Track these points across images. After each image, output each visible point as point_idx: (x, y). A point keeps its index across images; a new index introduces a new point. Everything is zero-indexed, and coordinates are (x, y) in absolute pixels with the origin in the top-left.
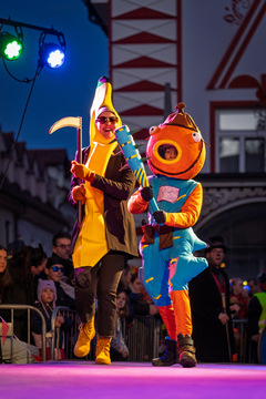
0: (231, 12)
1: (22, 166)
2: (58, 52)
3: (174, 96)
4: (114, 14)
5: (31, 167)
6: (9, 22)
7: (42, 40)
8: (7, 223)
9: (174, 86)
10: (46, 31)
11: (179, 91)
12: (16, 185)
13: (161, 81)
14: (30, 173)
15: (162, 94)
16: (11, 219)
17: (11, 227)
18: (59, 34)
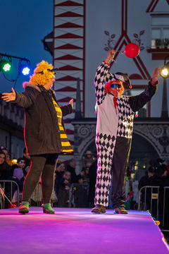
0: (107, 46)
1: (14, 112)
2: (27, 68)
3: (81, 83)
4: (55, 47)
5: (18, 112)
6: (5, 55)
7: (20, 63)
8: (6, 138)
9: (81, 78)
10: (22, 59)
11: (84, 80)
12: (11, 120)
13: (76, 76)
14: (17, 115)
15: (76, 82)
16: (8, 135)
17: (8, 140)
18: (28, 61)
